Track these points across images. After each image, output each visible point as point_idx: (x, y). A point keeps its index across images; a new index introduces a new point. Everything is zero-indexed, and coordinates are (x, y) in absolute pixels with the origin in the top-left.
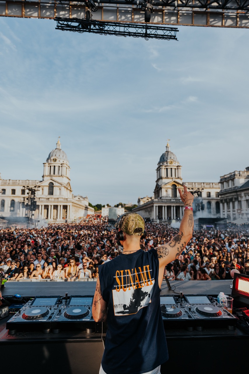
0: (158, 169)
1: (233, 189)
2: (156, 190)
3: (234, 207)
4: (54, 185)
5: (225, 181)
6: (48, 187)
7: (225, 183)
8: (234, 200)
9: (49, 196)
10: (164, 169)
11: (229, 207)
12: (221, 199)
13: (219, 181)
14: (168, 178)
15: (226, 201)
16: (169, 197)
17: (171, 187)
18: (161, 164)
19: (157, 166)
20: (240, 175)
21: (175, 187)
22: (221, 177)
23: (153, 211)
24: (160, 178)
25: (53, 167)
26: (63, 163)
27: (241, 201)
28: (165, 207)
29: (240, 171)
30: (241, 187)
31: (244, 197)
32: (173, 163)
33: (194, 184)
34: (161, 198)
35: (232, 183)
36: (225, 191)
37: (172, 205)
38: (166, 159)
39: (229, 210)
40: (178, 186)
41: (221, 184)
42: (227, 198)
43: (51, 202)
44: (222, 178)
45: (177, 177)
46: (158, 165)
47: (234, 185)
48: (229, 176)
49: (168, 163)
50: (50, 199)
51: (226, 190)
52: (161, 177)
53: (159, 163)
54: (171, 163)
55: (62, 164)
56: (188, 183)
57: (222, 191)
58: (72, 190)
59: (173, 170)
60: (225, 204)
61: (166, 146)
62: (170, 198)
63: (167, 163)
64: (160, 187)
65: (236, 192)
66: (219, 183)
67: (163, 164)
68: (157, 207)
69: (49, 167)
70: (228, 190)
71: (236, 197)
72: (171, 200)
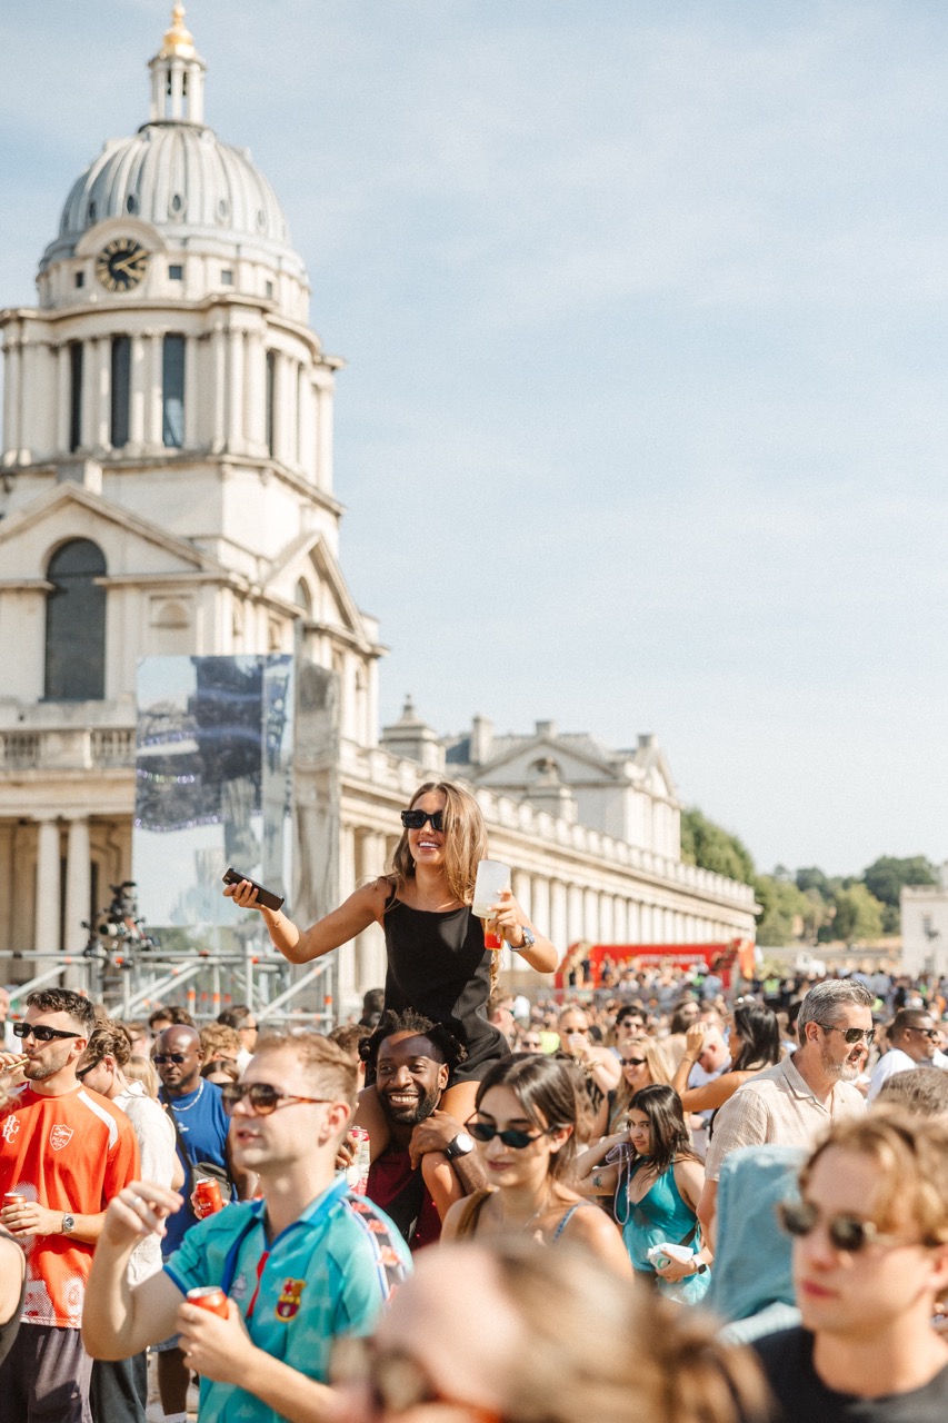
4: (114, 568)
6: (38, 604)
9: (53, 717)
25: (105, 350)
26: (218, 288)
43: (68, 776)
50: (51, 746)
55: (203, 309)
58: (368, 633)
69: (65, 358)
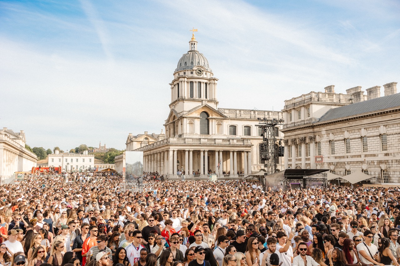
0: (175, 83)
1: (308, 122)
2: (171, 121)
3: (307, 154)
5: (294, 109)
7: (293, 112)
8: (308, 141)
10: (186, 83)
11: (299, 154)
12: (286, 139)
13: (283, 108)
14: (194, 100)
15: (294, 141)
16: (196, 134)
17: (199, 116)
18: (182, 74)
19: (173, 78)
20: (320, 99)
21: (206, 116)
22: (286, 101)
23: (168, 159)
24: (178, 99)
27: (319, 143)
28: (189, 151)
29: (319, 93)
30: (320, 119)
31: (326, 135)
32: (202, 72)
33: (238, 112)
34: (180, 136)
35: (306, 111)
36: (293, 125)
37: (202, 148)
38: (190, 65)
39: (309, 157)
40: (212, 116)
41: (286, 113)
42: (297, 137)
44: (288, 103)
45: (208, 99)
46: (174, 74)
47: (309, 115)
48: (300, 99)
49: (194, 72)
51: (296, 124)
52: (182, 97)
53: (177, 72)
54: (200, 72)
56: (229, 110)
57: (288, 126)
59: (203, 86)
60: (293, 147)
61: (191, 40)
62: (198, 137)
63: (192, 73)
64: (179, 116)
65: (313, 127)
66: (283, 111)
67: (185, 73)
68: (176, 153)
70: (299, 123)
71: (312, 135)
72: (200, 139)
